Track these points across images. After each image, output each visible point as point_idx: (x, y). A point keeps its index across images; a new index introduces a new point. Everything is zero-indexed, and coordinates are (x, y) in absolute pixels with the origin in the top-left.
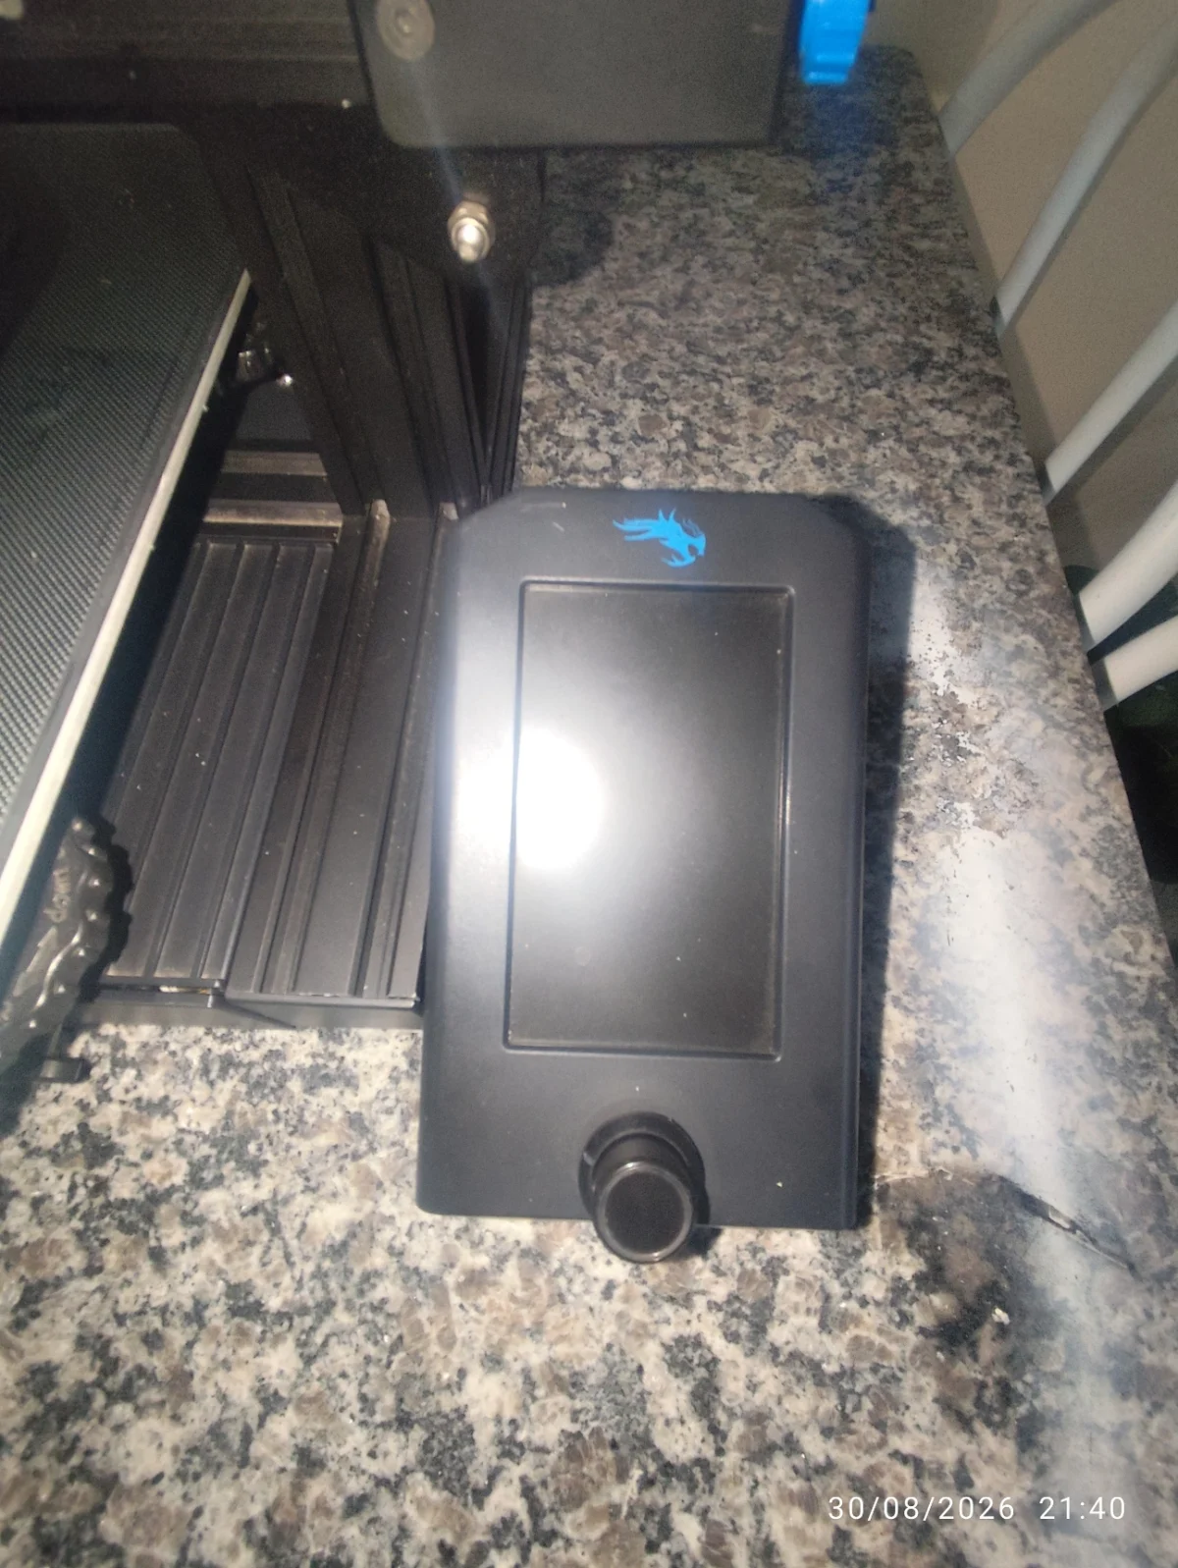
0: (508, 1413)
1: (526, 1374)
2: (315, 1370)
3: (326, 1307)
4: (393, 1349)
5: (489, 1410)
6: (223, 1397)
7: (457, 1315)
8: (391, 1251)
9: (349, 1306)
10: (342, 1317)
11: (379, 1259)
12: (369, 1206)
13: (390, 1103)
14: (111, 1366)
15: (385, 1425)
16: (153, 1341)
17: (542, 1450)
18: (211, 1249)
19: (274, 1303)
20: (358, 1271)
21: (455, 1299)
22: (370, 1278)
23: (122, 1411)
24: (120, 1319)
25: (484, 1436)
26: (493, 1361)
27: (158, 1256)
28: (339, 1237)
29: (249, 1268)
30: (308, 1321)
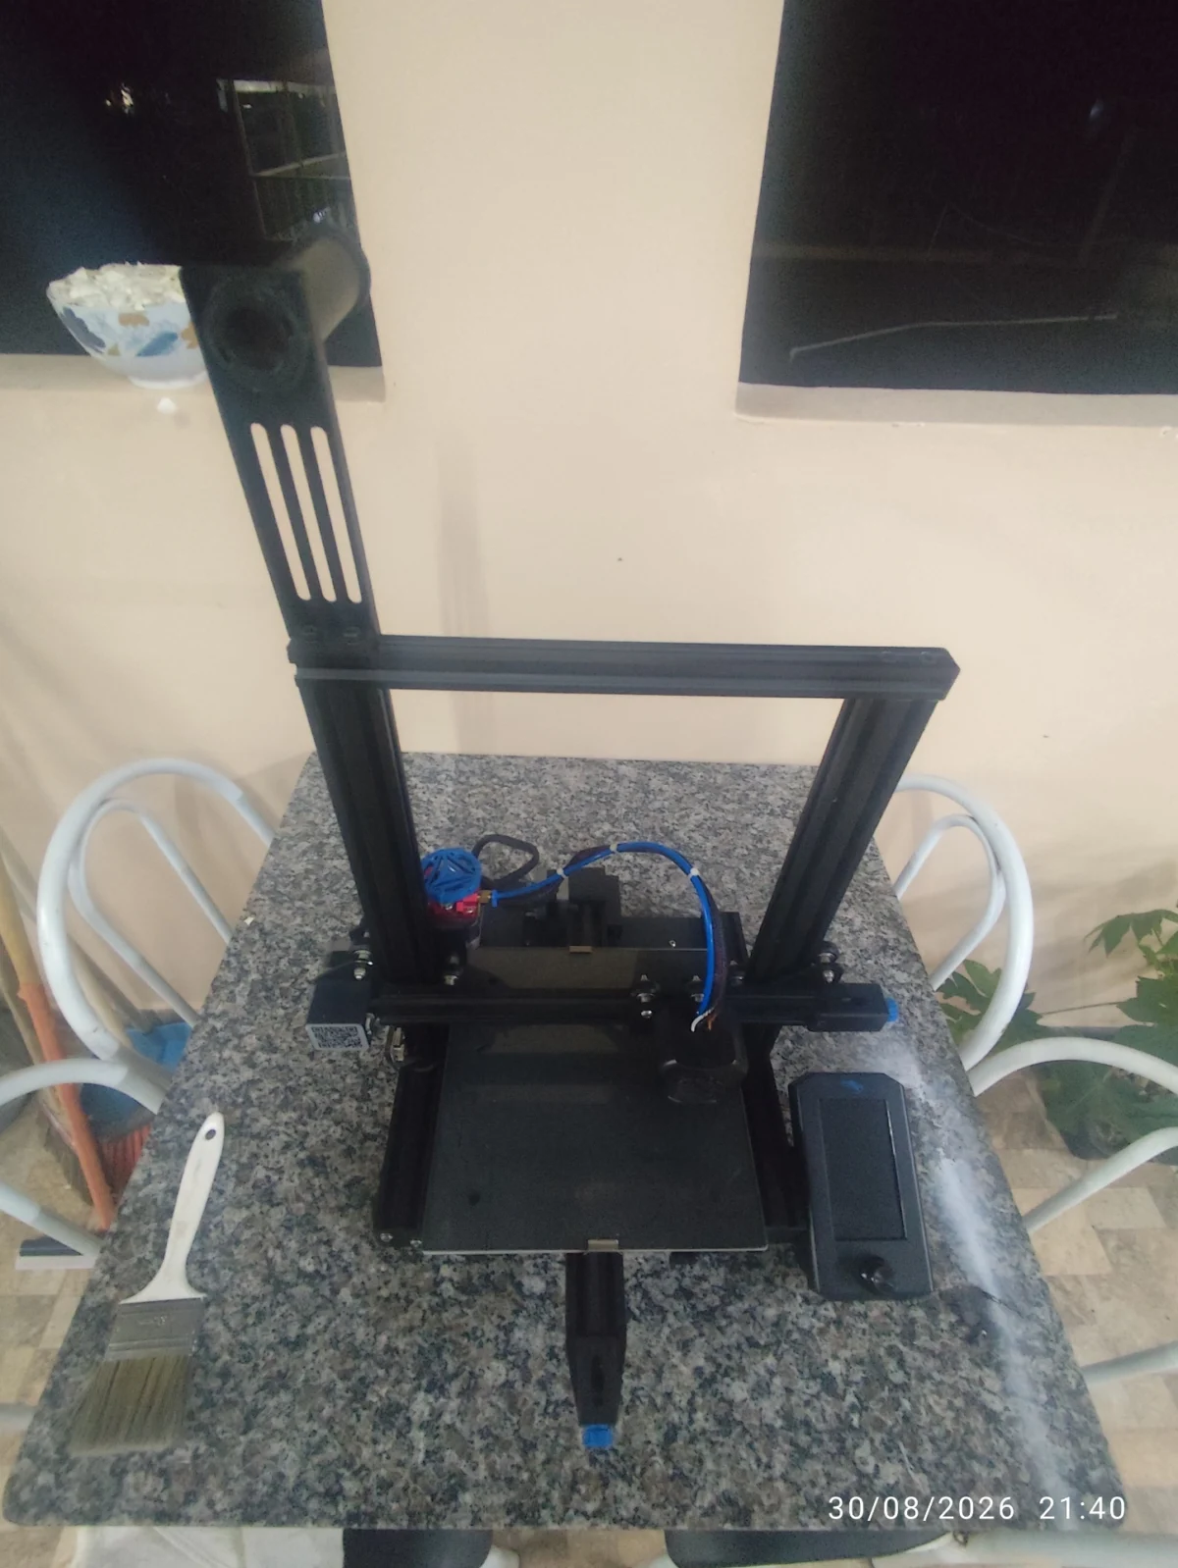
0: (844, 1373)
1: (846, 1360)
2: (782, 1362)
3: (778, 1343)
4: (804, 1354)
5: (838, 1372)
6: (756, 1373)
7: (820, 1343)
8: (793, 1323)
9: (786, 1343)
10: (785, 1346)
11: (790, 1326)
12: (781, 1308)
13: (776, 1273)
14: (719, 1366)
15: (808, 1379)
16: (729, 1357)
17: (857, 1383)
18: (735, 1326)
19: (762, 1342)
20: (785, 1332)
21: (818, 1338)
22: (789, 1332)
23: (727, 1380)
24: (716, 1351)
25: (839, 1380)
26: (835, 1357)
27: (719, 1328)
28: (775, 1319)
29: (751, 1331)
30: (775, 1348)
